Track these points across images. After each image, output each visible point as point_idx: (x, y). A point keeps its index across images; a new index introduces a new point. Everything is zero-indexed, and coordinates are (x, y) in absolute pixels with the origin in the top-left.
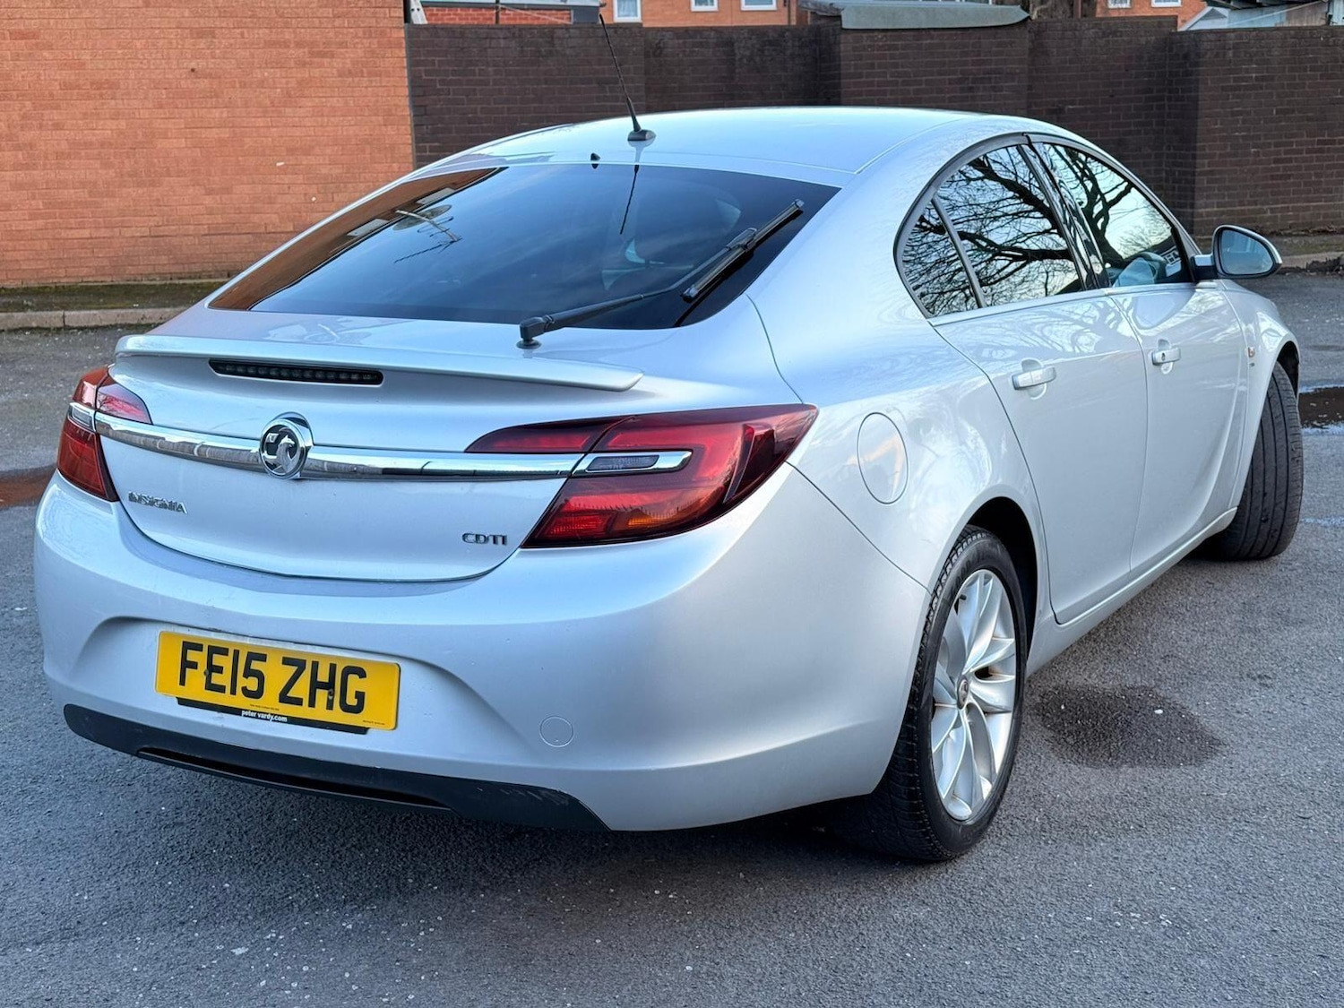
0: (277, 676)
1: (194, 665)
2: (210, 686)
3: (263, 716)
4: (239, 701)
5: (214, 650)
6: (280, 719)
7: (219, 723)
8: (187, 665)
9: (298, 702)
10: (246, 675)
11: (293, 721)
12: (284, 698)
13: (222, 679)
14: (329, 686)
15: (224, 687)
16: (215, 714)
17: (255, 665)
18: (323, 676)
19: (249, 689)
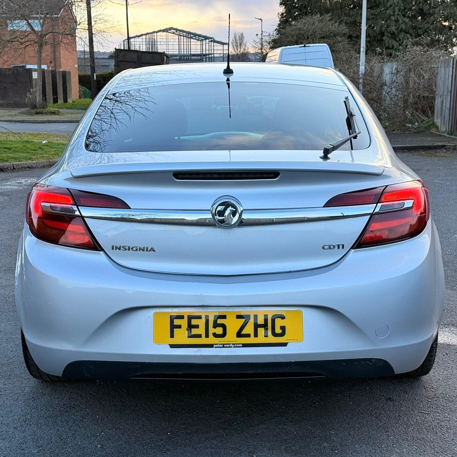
0: (233, 325)
3: (227, 346)
4: (212, 340)
6: (238, 345)
7: (198, 354)
9: (248, 336)
10: (215, 327)
11: (245, 345)
12: (239, 335)
14: (265, 326)
15: (201, 335)
16: (195, 349)
17: (220, 321)
19: (217, 333)
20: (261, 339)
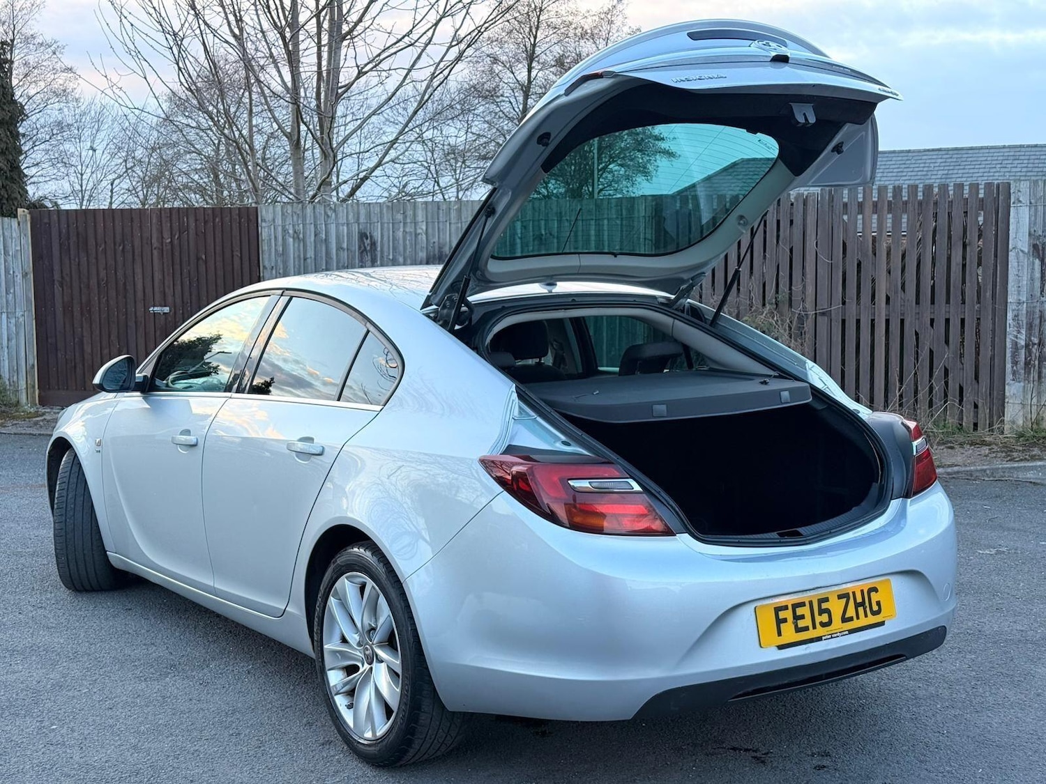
0: (836, 607)
1: (785, 620)
2: (798, 630)
3: (835, 635)
4: (820, 631)
5: (795, 606)
6: (845, 633)
8: (780, 622)
9: (851, 619)
10: (820, 614)
11: (851, 631)
12: (845, 620)
13: (807, 622)
14: (862, 604)
15: (808, 626)
17: (824, 606)
18: (859, 600)
19: (824, 621)
20: (863, 621)
